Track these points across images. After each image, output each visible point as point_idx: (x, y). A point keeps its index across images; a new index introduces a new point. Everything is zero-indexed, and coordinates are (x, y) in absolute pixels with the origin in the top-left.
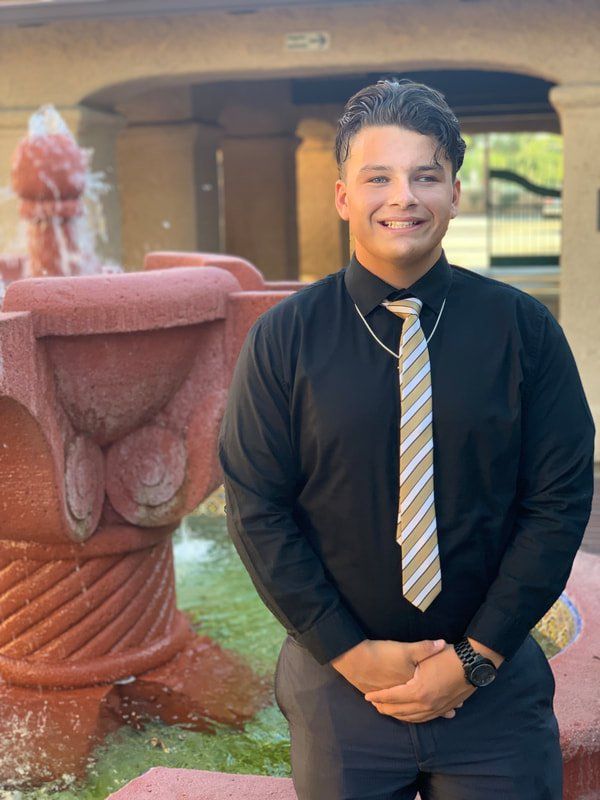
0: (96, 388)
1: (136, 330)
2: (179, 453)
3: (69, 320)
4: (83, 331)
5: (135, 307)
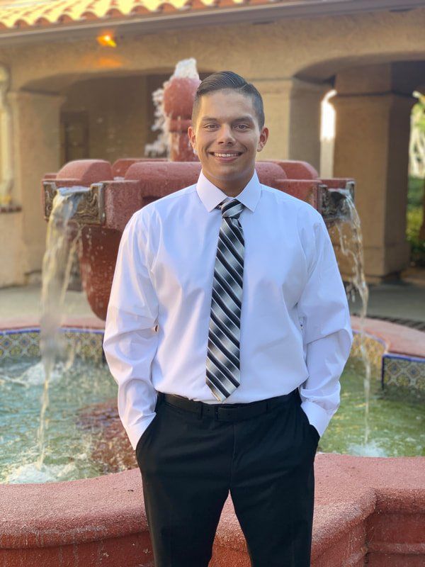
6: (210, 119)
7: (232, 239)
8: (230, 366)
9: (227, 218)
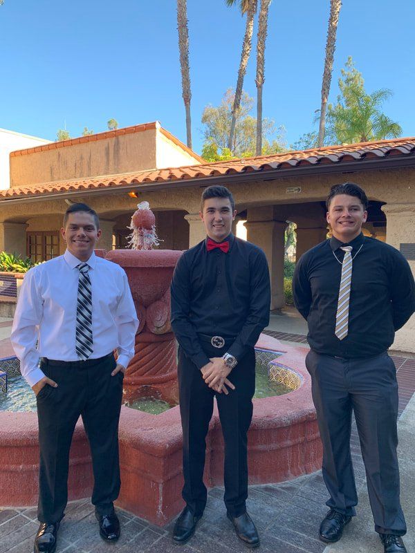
6: (73, 225)
7: (85, 283)
8: (88, 343)
9: (82, 273)
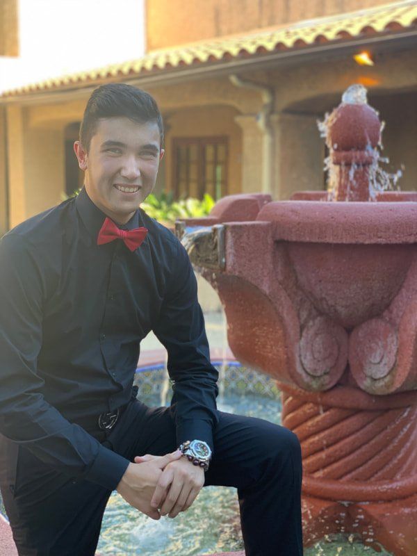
0: (323, 282)
1: (340, 242)
2: (393, 343)
3: (293, 230)
4: (303, 239)
5: (341, 225)
